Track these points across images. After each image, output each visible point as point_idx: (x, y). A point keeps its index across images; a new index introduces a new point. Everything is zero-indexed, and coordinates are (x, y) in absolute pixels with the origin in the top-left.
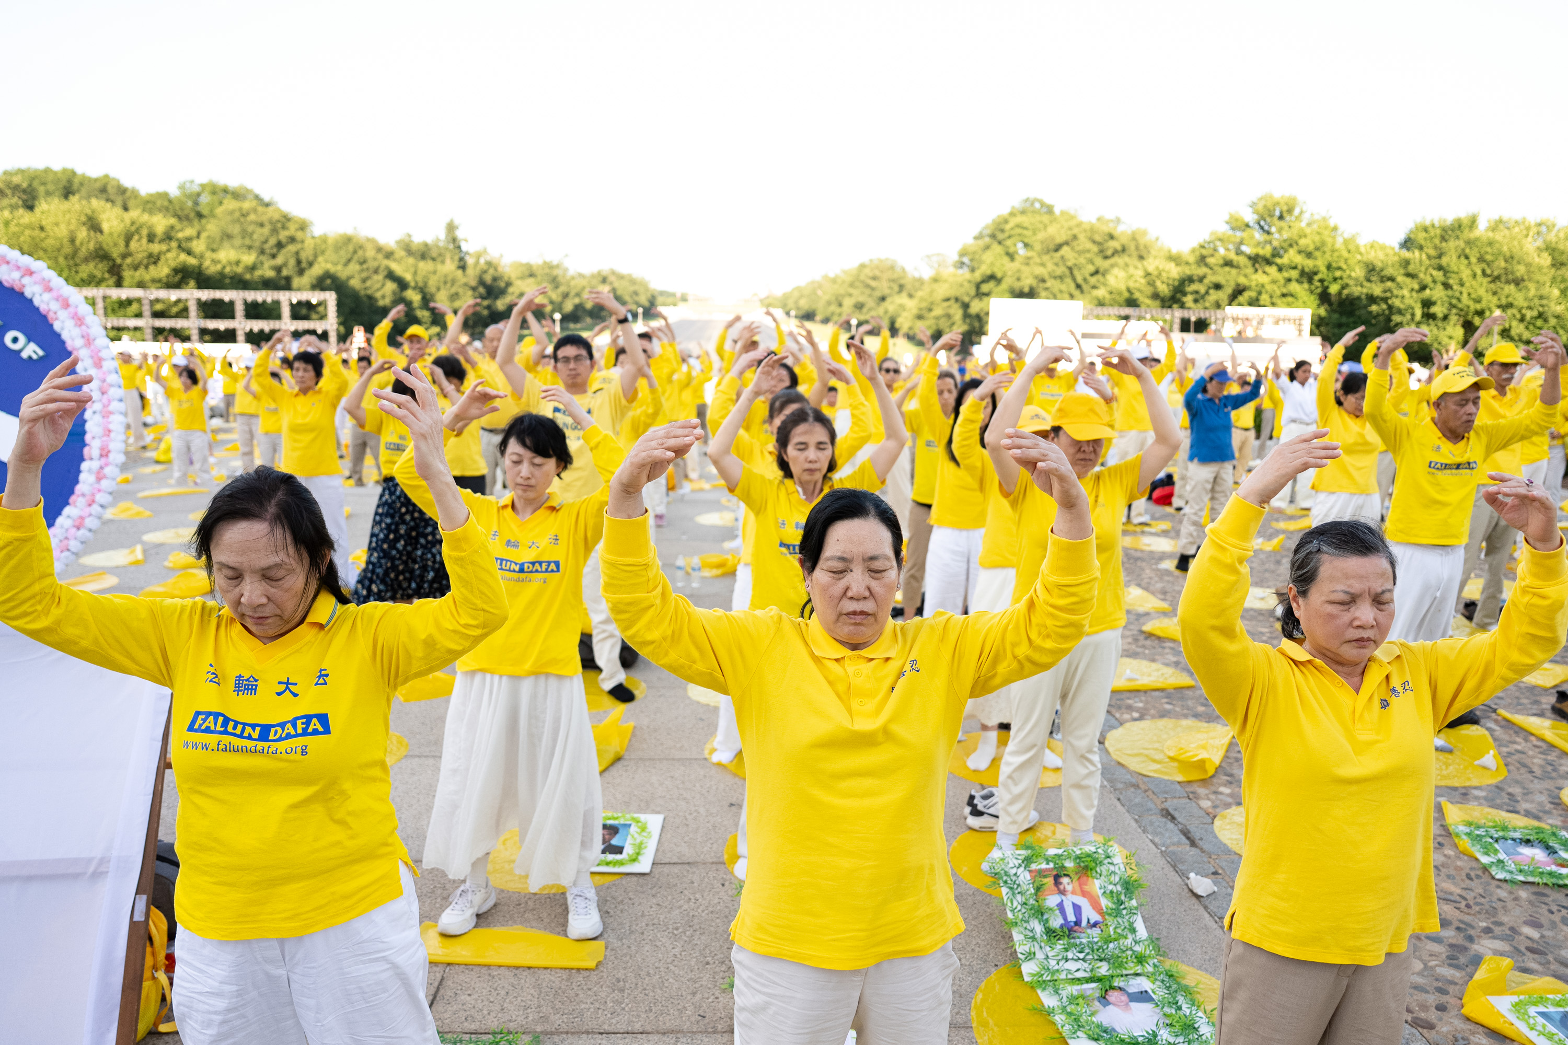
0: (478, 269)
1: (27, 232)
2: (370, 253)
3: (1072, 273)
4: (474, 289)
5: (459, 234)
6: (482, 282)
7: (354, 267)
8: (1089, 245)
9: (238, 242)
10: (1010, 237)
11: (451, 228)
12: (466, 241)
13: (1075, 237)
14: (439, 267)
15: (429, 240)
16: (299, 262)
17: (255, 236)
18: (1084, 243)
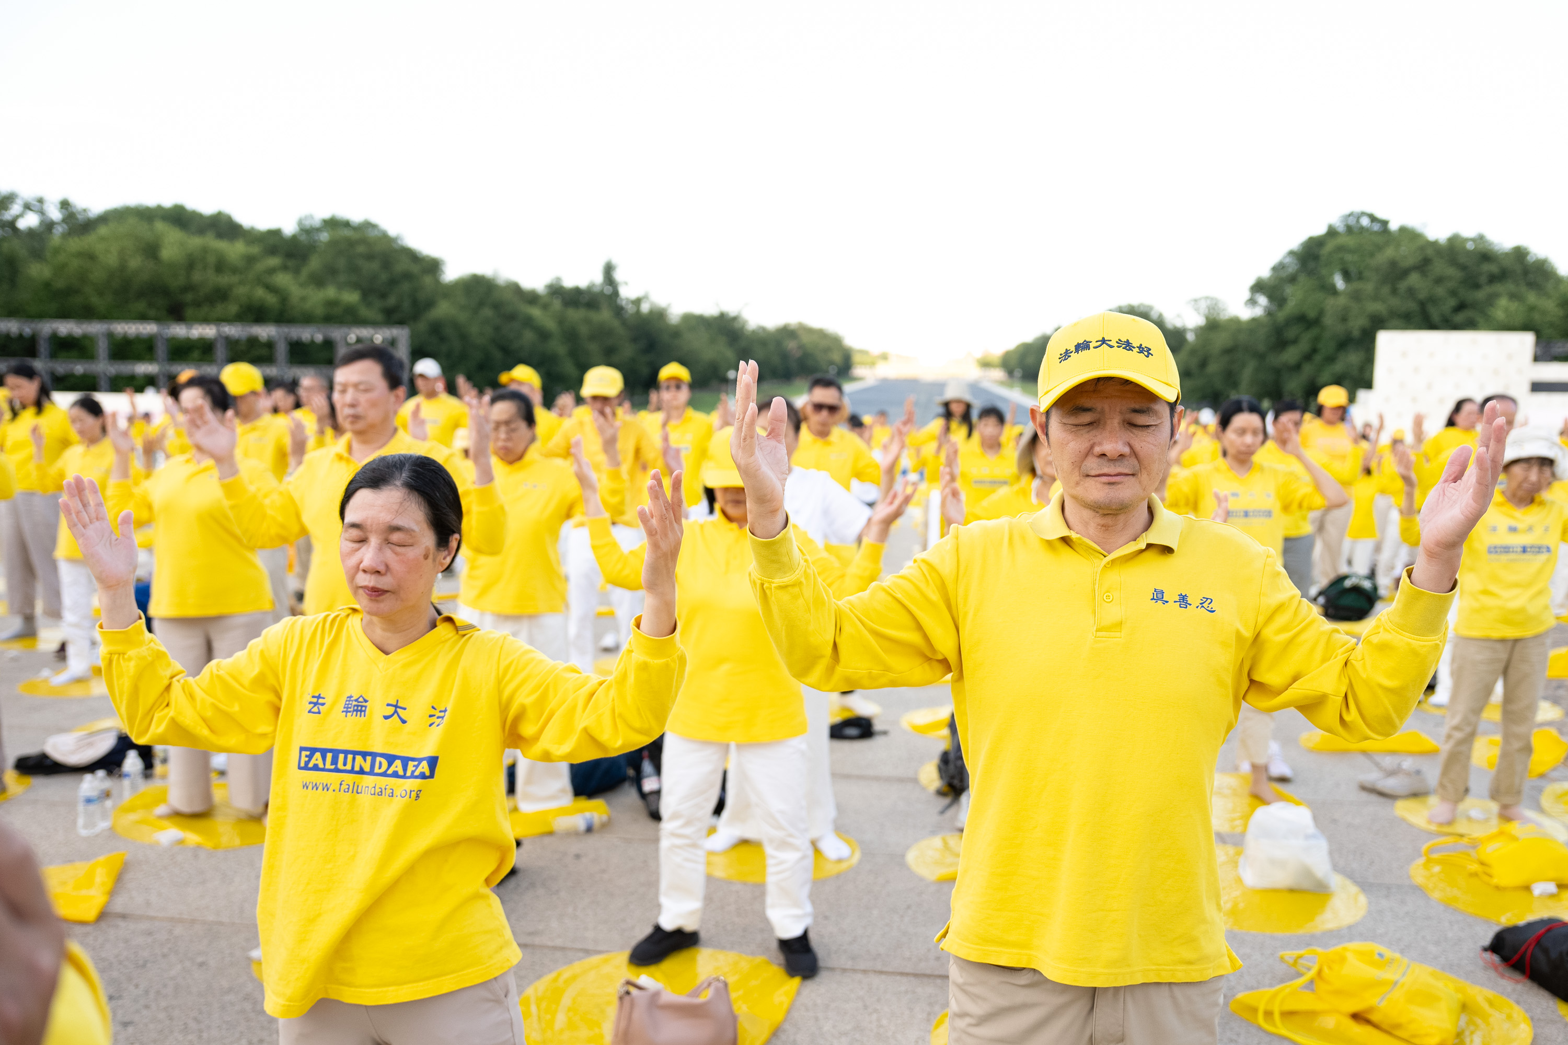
5: (618, 276)
8: (1451, 271)
9: (342, 278)
11: (609, 270)
15: (583, 283)
17: (363, 272)
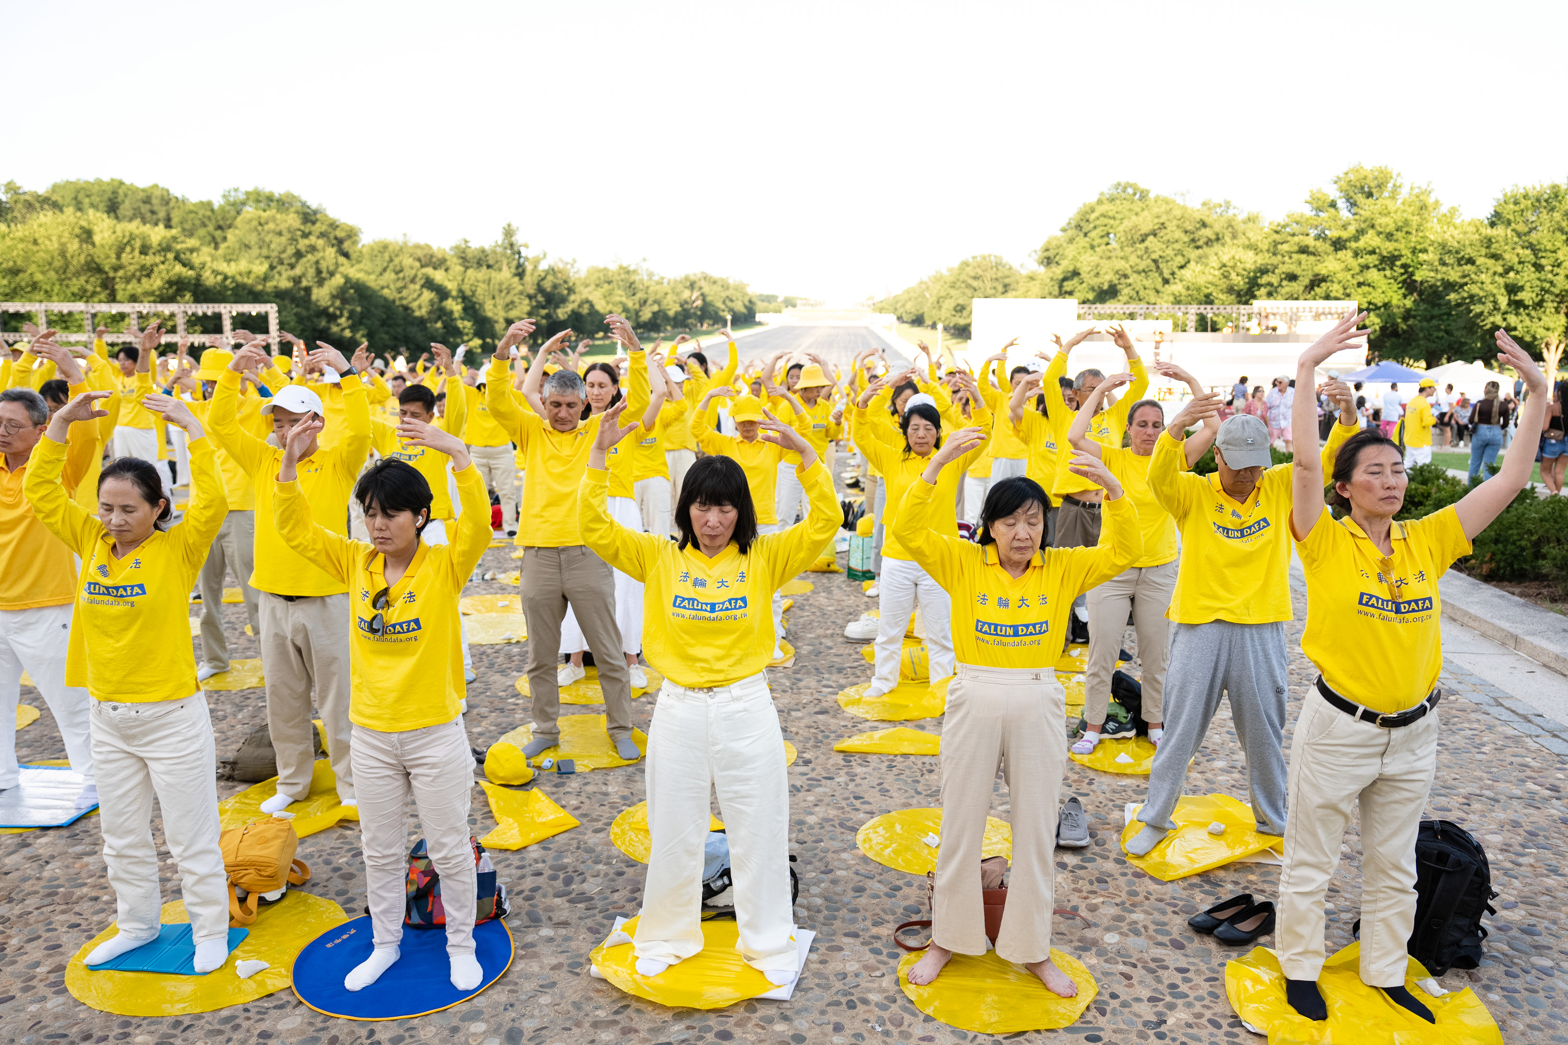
0: (536, 274)
1: (20, 246)
2: (408, 261)
3: (1158, 267)
4: (530, 297)
5: (519, 239)
6: (540, 289)
7: (389, 276)
8: (1179, 234)
9: (255, 251)
10: (1095, 227)
11: (509, 233)
12: (526, 246)
13: (1163, 226)
14: (493, 273)
15: (487, 245)
16: (319, 272)
17: (273, 246)
18: (1173, 232)
